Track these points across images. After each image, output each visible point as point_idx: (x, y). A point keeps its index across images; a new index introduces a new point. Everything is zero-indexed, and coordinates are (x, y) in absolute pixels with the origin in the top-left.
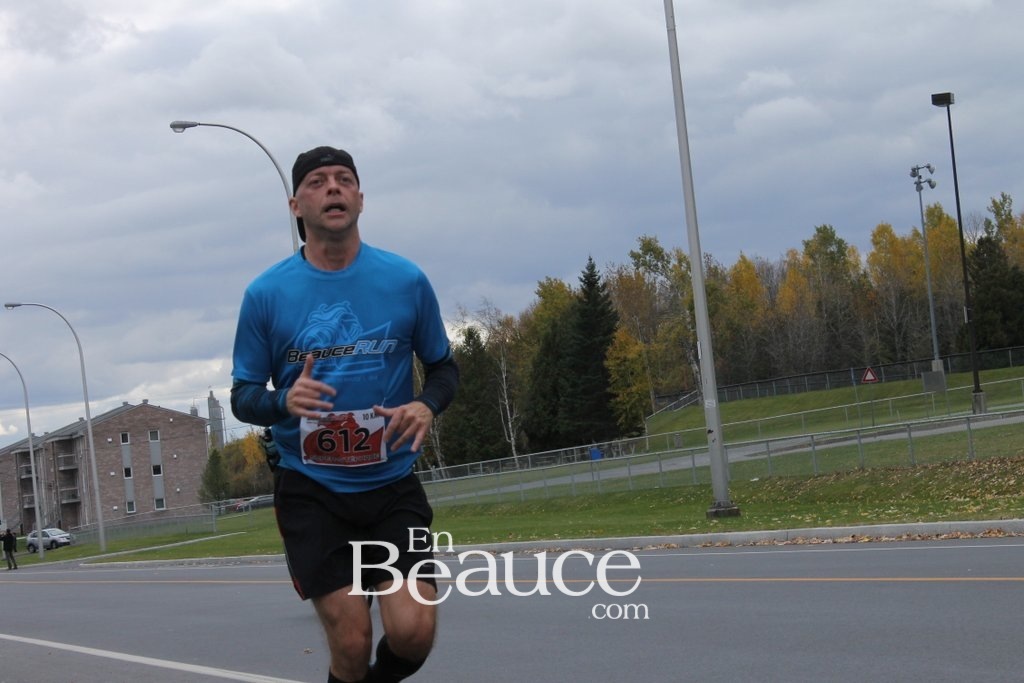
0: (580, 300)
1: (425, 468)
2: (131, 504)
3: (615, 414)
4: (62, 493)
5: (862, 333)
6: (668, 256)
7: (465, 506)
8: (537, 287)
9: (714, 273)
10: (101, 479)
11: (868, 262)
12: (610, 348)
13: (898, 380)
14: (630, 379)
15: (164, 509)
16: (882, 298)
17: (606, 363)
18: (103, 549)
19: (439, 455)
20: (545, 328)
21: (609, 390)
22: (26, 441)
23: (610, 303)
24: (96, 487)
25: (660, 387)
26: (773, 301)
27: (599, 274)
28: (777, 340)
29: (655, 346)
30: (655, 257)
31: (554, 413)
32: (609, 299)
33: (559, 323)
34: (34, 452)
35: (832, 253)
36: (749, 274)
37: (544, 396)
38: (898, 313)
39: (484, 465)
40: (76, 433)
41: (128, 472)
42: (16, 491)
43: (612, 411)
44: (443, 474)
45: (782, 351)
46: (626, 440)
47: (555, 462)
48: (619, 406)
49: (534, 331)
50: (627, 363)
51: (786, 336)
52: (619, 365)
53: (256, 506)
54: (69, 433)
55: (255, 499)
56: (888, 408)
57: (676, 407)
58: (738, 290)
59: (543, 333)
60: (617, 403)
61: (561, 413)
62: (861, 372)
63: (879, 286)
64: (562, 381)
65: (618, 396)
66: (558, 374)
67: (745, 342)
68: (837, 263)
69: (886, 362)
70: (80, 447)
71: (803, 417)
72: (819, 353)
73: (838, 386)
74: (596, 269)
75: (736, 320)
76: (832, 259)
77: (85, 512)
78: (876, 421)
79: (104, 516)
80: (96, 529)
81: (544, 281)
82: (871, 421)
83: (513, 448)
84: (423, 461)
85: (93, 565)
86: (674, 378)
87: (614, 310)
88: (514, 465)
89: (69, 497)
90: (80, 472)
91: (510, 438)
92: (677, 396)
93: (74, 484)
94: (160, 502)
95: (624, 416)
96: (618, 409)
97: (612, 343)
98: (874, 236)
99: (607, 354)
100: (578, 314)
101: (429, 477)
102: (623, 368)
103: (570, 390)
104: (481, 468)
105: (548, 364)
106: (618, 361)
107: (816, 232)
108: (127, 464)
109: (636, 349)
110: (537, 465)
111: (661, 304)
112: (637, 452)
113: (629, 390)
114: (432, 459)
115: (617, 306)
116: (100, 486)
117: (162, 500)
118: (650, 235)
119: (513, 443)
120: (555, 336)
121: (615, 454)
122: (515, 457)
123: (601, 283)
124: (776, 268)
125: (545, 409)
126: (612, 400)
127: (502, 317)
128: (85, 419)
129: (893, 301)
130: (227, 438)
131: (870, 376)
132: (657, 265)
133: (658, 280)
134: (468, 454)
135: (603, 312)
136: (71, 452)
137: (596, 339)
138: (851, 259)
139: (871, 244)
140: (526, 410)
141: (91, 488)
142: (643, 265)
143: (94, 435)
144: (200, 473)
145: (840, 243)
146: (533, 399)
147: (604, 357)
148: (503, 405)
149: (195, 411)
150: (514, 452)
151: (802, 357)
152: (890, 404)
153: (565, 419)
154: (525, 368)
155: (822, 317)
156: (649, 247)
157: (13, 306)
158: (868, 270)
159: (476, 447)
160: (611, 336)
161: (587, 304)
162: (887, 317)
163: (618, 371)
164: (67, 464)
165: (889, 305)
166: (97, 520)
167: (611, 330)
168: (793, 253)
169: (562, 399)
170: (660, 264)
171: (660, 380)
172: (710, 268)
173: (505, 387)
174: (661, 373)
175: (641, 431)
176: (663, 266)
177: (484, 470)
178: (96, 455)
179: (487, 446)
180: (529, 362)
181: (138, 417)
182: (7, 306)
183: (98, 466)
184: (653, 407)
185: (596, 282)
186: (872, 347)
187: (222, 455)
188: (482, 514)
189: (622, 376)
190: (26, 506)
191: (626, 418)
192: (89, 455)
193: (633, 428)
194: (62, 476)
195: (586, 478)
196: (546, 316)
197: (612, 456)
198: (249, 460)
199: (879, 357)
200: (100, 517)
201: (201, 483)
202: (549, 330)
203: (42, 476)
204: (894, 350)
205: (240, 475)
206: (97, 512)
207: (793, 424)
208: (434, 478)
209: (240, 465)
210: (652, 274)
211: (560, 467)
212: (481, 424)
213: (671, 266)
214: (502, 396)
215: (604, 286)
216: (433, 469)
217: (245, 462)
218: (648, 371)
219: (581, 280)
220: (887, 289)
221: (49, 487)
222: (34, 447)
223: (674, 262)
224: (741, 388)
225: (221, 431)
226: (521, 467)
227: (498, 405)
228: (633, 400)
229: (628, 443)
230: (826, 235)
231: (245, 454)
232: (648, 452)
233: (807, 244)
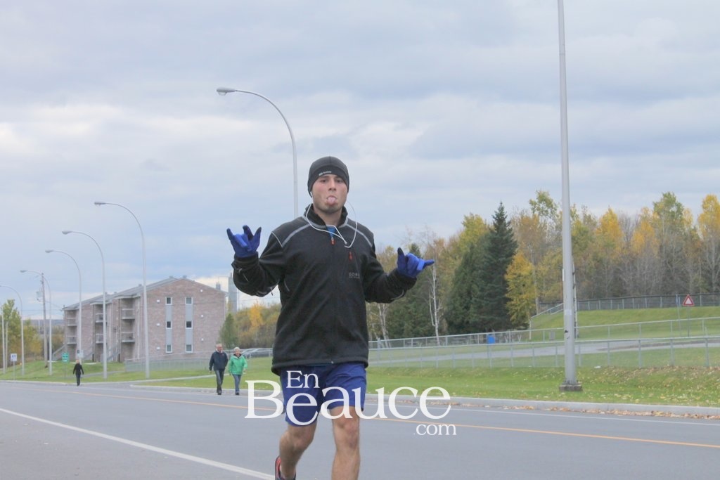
0: (492, 231)
1: (374, 339)
2: (169, 347)
3: (509, 313)
4: (123, 334)
5: (689, 270)
6: (555, 205)
7: (398, 368)
8: (463, 220)
9: (588, 219)
10: (150, 328)
11: (698, 220)
12: (510, 267)
13: (712, 305)
14: (523, 289)
15: (191, 352)
16: (706, 247)
17: (506, 277)
18: (148, 374)
19: (384, 331)
20: (465, 249)
21: (506, 295)
22: (101, 297)
23: (512, 235)
24: (146, 333)
25: (543, 296)
26: (628, 244)
27: (506, 215)
28: (629, 270)
29: (541, 268)
30: (547, 206)
31: (467, 308)
32: (512, 232)
33: (476, 245)
34: (106, 305)
35: (673, 212)
36: (612, 222)
37: (461, 296)
38: (716, 258)
39: (414, 340)
40: (136, 294)
41: (169, 324)
42: (91, 331)
43: (508, 311)
44: (386, 343)
45: (631, 278)
46: (515, 331)
47: (465, 343)
48: (513, 308)
49: (458, 249)
50: (521, 278)
51: (635, 268)
52: (515, 279)
53: (255, 355)
54: (131, 294)
55: (255, 350)
56: (701, 325)
57: (553, 311)
58: (604, 232)
59: (464, 251)
60: (512, 305)
61: (472, 309)
62: (683, 298)
63: (704, 239)
64: (474, 286)
65: (513, 300)
66: (472, 281)
67: (606, 270)
68: (676, 219)
69: (705, 291)
70: (138, 304)
71: (640, 326)
72: (657, 282)
73: (669, 306)
74: (505, 211)
75: (600, 254)
76: (673, 216)
77: (137, 349)
78: (691, 333)
79: (150, 354)
80: (144, 362)
81: (468, 215)
82: (686, 333)
83: (437, 331)
84: (373, 335)
85: (140, 386)
86: (553, 291)
87: (515, 240)
88: (436, 342)
89: (127, 338)
90: (136, 321)
91: (434, 323)
92: (554, 304)
93: (131, 329)
94: (189, 347)
95: (515, 314)
96: (512, 309)
97: (512, 263)
98: (704, 202)
99: (507, 270)
100: (489, 241)
101: (375, 346)
102: (518, 281)
103: (479, 293)
104: (412, 342)
105: (466, 274)
106: (514, 276)
107: (662, 197)
108: (169, 319)
109: (527, 268)
110: (451, 344)
111: (548, 238)
112: (523, 339)
113: (520, 297)
114: (379, 333)
115: (517, 237)
116: (149, 333)
117: (191, 346)
118: (544, 190)
119: (437, 327)
120: (472, 254)
121: (507, 340)
122: (438, 337)
123: (507, 220)
124: (633, 220)
125: (461, 305)
126: (509, 303)
127: (437, 239)
128: (143, 285)
129: (713, 249)
130: (240, 306)
131: (688, 302)
132: (547, 211)
133: (548, 222)
134: (405, 331)
135: (507, 241)
136: (131, 307)
137: (501, 260)
138: (685, 217)
139: (701, 208)
140: (448, 305)
141: (142, 333)
142: (538, 209)
143: (148, 297)
144: (219, 329)
145: (679, 206)
146: (453, 297)
147: (506, 272)
148: (432, 300)
149: (218, 286)
150: (437, 333)
151: (645, 283)
152: (703, 322)
153: (474, 313)
154: (449, 276)
155: (661, 257)
156: (543, 198)
157: (100, 204)
158: (698, 227)
159: (410, 327)
160: (510, 258)
161: (496, 234)
162: (708, 260)
163: (514, 283)
164: (127, 315)
165: (710, 253)
166: (145, 356)
167: (512, 254)
168: (646, 210)
169: (473, 299)
170: (549, 211)
171: (543, 293)
172: (585, 216)
173: (434, 287)
174: (544, 286)
175: (526, 326)
176: (552, 212)
177: (414, 344)
178: (148, 311)
179: (418, 327)
180: (453, 272)
181: (179, 287)
182: (96, 204)
183: (148, 319)
184: (537, 309)
185: (504, 219)
186: (695, 281)
187: (235, 318)
188: (408, 375)
189: (516, 287)
190: (97, 342)
191: (517, 316)
192: (143, 309)
193: (521, 324)
194: (124, 323)
195: (483, 356)
196: (468, 240)
197: (504, 342)
198: (253, 323)
199: (701, 289)
200: (147, 354)
201: (218, 336)
202: (469, 251)
203: (110, 322)
204: (711, 284)
205: (246, 333)
206: (145, 351)
207: (634, 330)
208: (379, 346)
209: (246, 327)
210: (544, 217)
211: (467, 346)
212: (416, 312)
213: (558, 212)
214: (431, 294)
215: (509, 223)
216: (379, 341)
217: (251, 324)
218: (535, 284)
219: (494, 217)
220: (710, 241)
221: (115, 330)
222: (106, 301)
223: (559, 209)
224: (599, 302)
225: (235, 301)
226: (441, 344)
227: (428, 299)
228: (524, 304)
229: (517, 334)
230: (669, 200)
231: (251, 319)
232: (530, 341)
233: (655, 205)
